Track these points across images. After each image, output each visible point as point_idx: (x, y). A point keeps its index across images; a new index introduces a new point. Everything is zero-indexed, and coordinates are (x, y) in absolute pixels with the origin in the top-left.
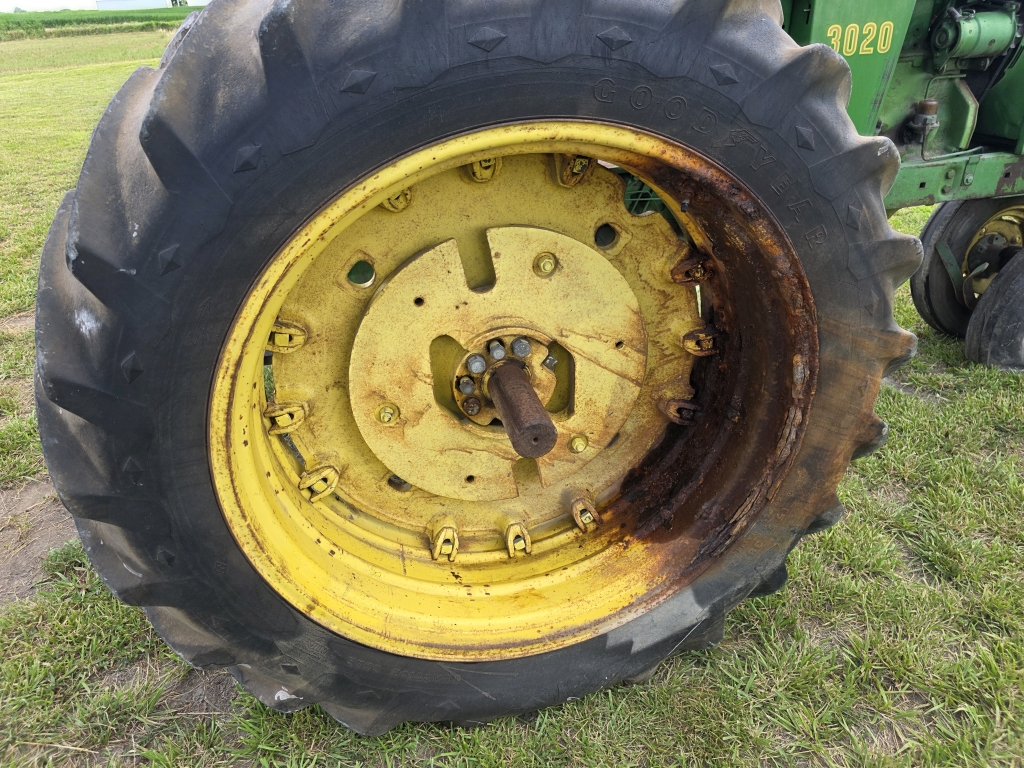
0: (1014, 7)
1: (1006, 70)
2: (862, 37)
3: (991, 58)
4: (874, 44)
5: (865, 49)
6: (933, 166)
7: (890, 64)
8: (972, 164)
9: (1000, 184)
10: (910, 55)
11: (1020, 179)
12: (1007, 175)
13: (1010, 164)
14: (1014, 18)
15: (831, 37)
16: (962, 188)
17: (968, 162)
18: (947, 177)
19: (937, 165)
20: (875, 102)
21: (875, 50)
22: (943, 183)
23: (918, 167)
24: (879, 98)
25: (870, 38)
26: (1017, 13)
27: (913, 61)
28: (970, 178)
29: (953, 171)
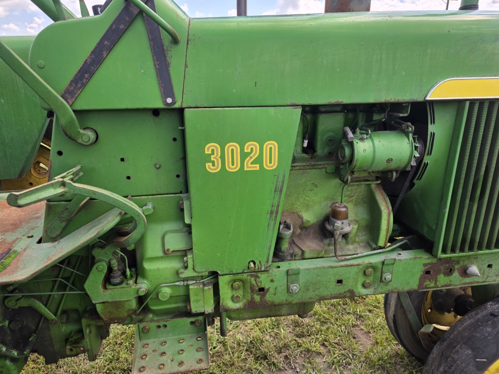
0: (410, 129)
1: (415, 181)
2: (244, 156)
3: (397, 171)
4: (259, 160)
5: (250, 165)
6: (347, 266)
7: (281, 179)
8: (387, 265)
9: (422, 280)
10: (321, 163)
11: (442, 276)
12: (428, 272)
13: (429, 264)
14: (411, 138)
15: (209, 155)
16: (382, 284)
17: (383, 263)
18: (365, 273)
19: (351, 266)
20: (272, 212)
21: (261, 166)
22: (361, 279)
23: (332, 267)
24: (275, 209)
25: (255, 155)
26: (414, 134)
27: (326, 168)
28: (388, 276)
29: (370, 270)
